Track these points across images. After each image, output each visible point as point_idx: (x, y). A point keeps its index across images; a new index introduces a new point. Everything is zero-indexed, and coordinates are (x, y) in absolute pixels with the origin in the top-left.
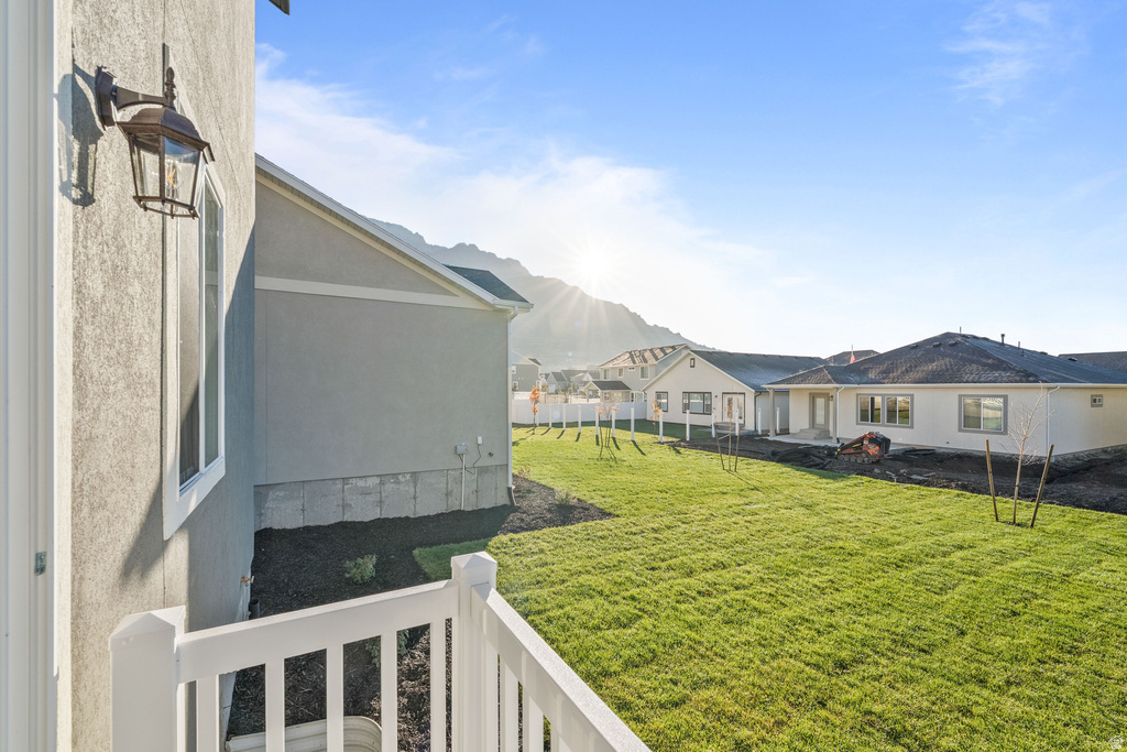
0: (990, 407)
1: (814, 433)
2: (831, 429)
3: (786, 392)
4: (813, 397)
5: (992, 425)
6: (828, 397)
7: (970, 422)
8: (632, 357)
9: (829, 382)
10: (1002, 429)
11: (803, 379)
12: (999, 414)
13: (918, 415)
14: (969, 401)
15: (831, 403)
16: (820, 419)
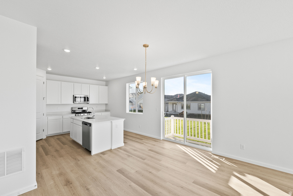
0: (203, 105)
1: (173, 111)
2: (176, 111)
3: (168, 103)
4: (173, 104)
5: (203, 109)
6: (176, 104)
7: (200, 108)
8: (132, 94)
9: (176, 101)
10: (204, 110)
11: (171, 100)
12: (204, 107)
13: (191, 108)
14: (199, 104)
15: (176, 105)
16: (174, 109)
